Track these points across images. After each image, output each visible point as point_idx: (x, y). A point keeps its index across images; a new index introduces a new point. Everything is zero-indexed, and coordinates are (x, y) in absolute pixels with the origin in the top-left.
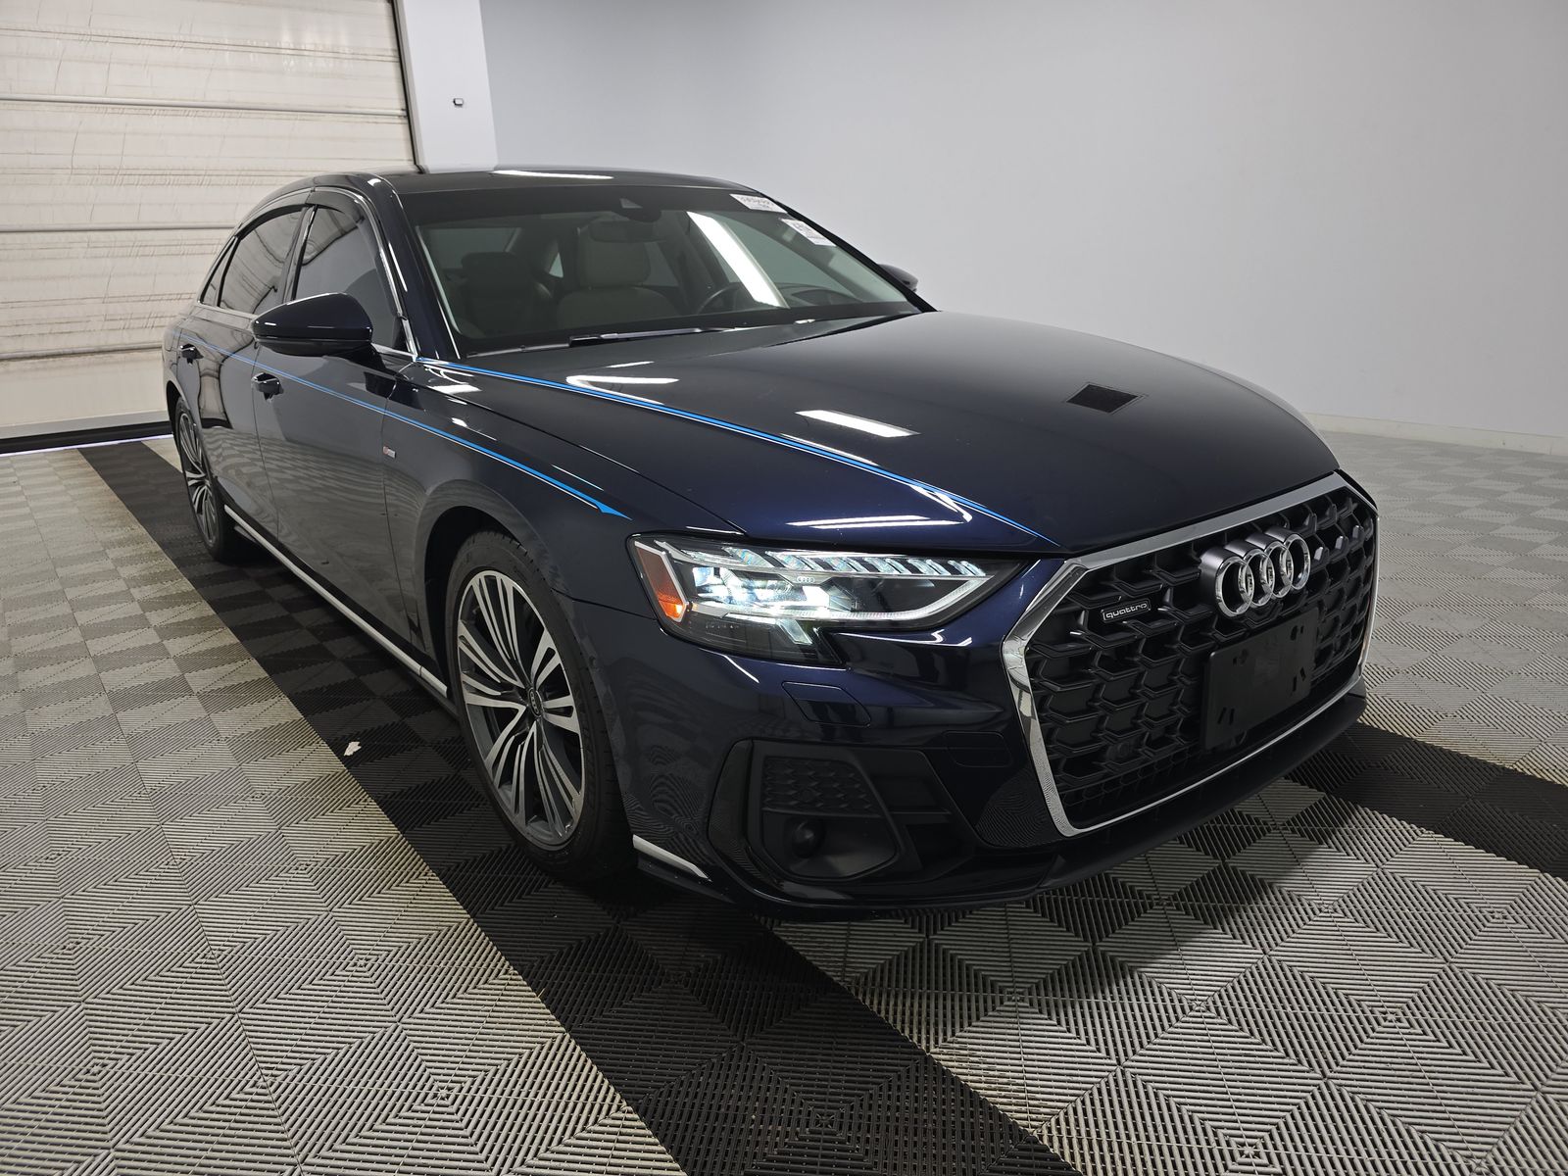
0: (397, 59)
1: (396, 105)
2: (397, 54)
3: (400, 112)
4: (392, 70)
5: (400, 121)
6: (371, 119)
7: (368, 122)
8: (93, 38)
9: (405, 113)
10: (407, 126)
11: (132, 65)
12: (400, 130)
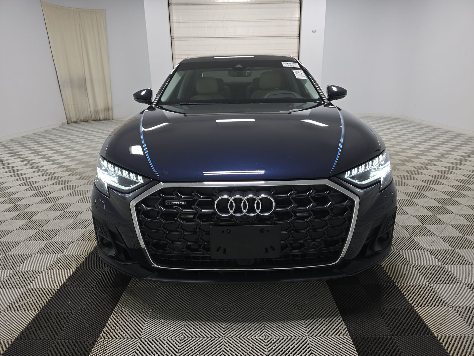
0: (299, 20)
1: (296, 34)
2: (299, 18)
3: (297, 35)
4: (297, 23)
5: (297, 38)
6: (289, 38)
7: (288, 39)
8: (224, 21)
9: (299, 35)
10: (299, 39)
11: (231, 27)
12: (296, 40)
